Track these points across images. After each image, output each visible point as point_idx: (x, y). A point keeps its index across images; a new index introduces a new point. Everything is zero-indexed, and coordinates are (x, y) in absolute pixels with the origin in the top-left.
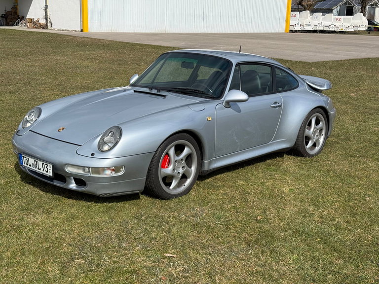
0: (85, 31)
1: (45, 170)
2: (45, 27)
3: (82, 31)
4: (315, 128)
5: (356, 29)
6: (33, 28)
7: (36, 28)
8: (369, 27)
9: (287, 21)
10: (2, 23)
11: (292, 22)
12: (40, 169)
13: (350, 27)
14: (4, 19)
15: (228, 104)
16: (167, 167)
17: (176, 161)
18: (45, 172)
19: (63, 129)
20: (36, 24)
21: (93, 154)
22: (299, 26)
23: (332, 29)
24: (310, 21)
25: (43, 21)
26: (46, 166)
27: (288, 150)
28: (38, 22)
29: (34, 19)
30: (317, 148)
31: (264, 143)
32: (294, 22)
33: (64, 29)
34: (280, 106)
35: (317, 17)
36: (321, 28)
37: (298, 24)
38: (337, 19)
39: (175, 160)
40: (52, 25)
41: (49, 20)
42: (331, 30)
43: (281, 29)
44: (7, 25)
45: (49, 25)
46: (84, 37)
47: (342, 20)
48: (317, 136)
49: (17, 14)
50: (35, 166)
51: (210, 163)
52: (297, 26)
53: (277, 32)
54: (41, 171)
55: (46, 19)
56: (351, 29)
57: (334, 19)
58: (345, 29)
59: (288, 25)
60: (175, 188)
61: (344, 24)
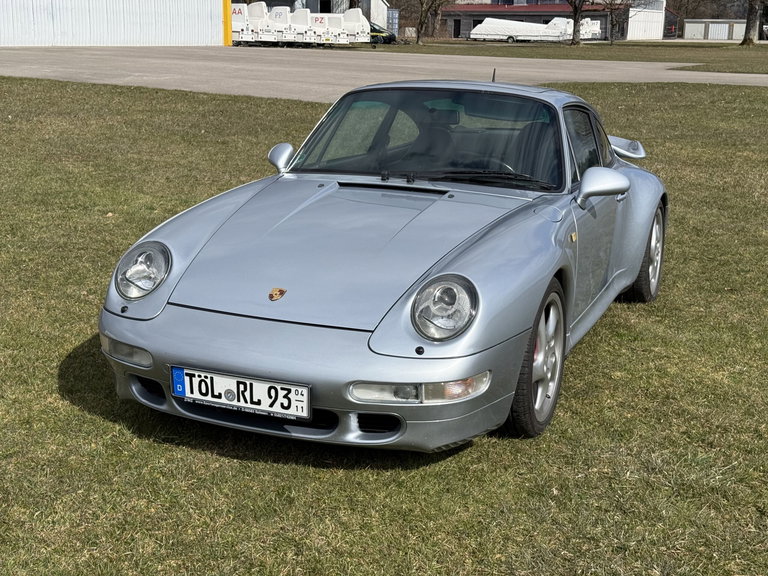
1: (278, 404)
5: (352, 39)
8: (372, 37)
9: (226, 23)
11: (237, 25)
12: (259, 403)
13: (342, 36)
18: (277, 408)
19: (282, 293)
22: (250, 32)
23: (310, 39)
24: (270, 22)
26: (282, 393)
32: (240, 24)
35: (280, 14)
36: (290, 38)
37: (247, 29)
38: (316, 19)
42: (308, 41)
43: (215, 38)
47: (326, 21)
50: (240, 395)
52: (245, 32)
53: (209, 45)
54: (265, 407)
56: (343, 40)
57: (312, 18)
58: (332, 41)
59: (230, 32)
61: (331, 30)
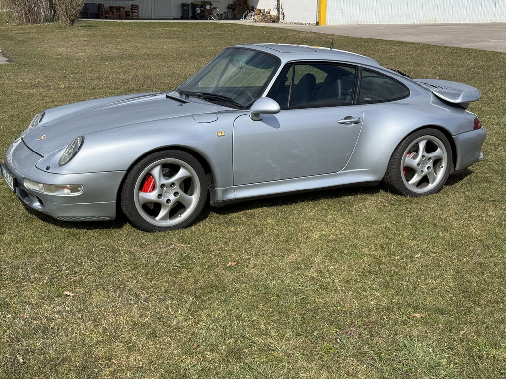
0: (321, 24)
2: (276, 20)
3: (317, 23)
4: (423, 157)
6: (263, 21)
7: (266, 22)
10: (229, 16)
12: (9, 183)
14: (231, 10)
15: (257, 116)
16: (150, 192)
17: (163, 185)
18: (11, 185)
19: (44, 137)
20: (266, 17)
21: (48, 168)
25: (274, 13)
26: (11, 179)
27: (376, 184)
28: (269, 13)
29: (264, 10)
30: (430, 185)
31: (332, 171)
33: (297, 21)
34: (356, 123)
39: (162, 182)
40: (284, 17)
41: (281, 10)
44: (234, 18)
45: (281, 17)
46: (311, 32)
48: (429, 168)
49: (246, 4)
51: (225, 192)
55: (278, 9)
60: (163, 218)
